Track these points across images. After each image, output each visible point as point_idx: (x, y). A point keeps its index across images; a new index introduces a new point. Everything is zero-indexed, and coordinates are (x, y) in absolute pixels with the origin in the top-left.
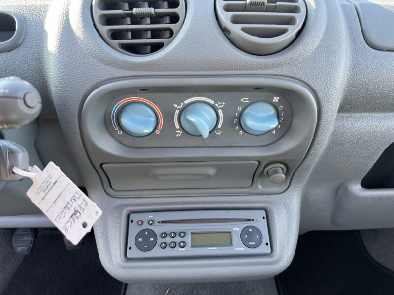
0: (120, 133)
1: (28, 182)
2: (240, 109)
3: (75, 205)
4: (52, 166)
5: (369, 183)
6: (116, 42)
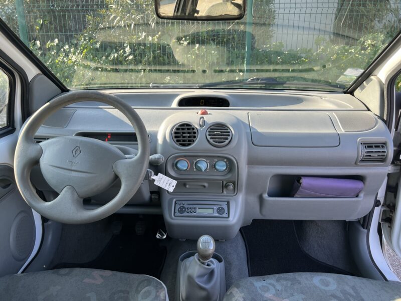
0: (176, 169)
1: (154, 180)
2: (214, 163)
3: (169, 182)
4: (159, 174)
5: (270, 195)
6: (178, 143)
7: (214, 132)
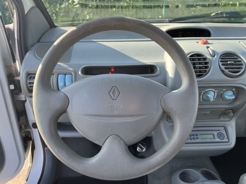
7: (227, 61)
